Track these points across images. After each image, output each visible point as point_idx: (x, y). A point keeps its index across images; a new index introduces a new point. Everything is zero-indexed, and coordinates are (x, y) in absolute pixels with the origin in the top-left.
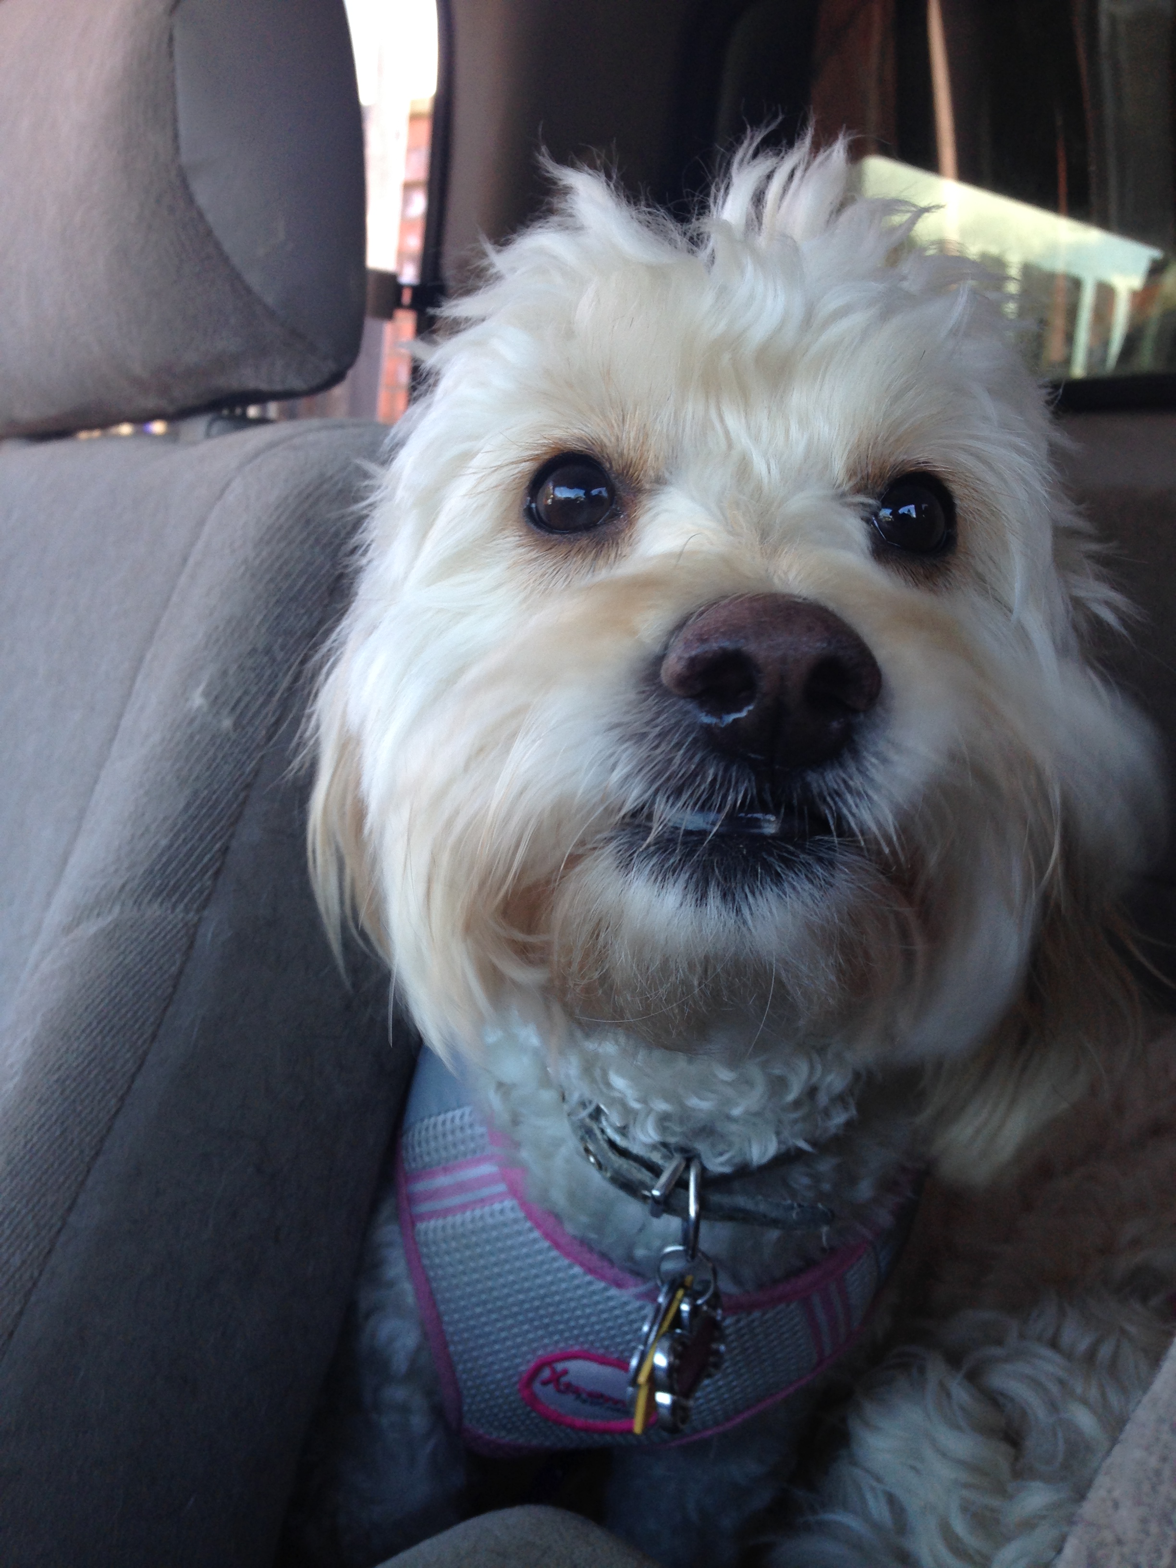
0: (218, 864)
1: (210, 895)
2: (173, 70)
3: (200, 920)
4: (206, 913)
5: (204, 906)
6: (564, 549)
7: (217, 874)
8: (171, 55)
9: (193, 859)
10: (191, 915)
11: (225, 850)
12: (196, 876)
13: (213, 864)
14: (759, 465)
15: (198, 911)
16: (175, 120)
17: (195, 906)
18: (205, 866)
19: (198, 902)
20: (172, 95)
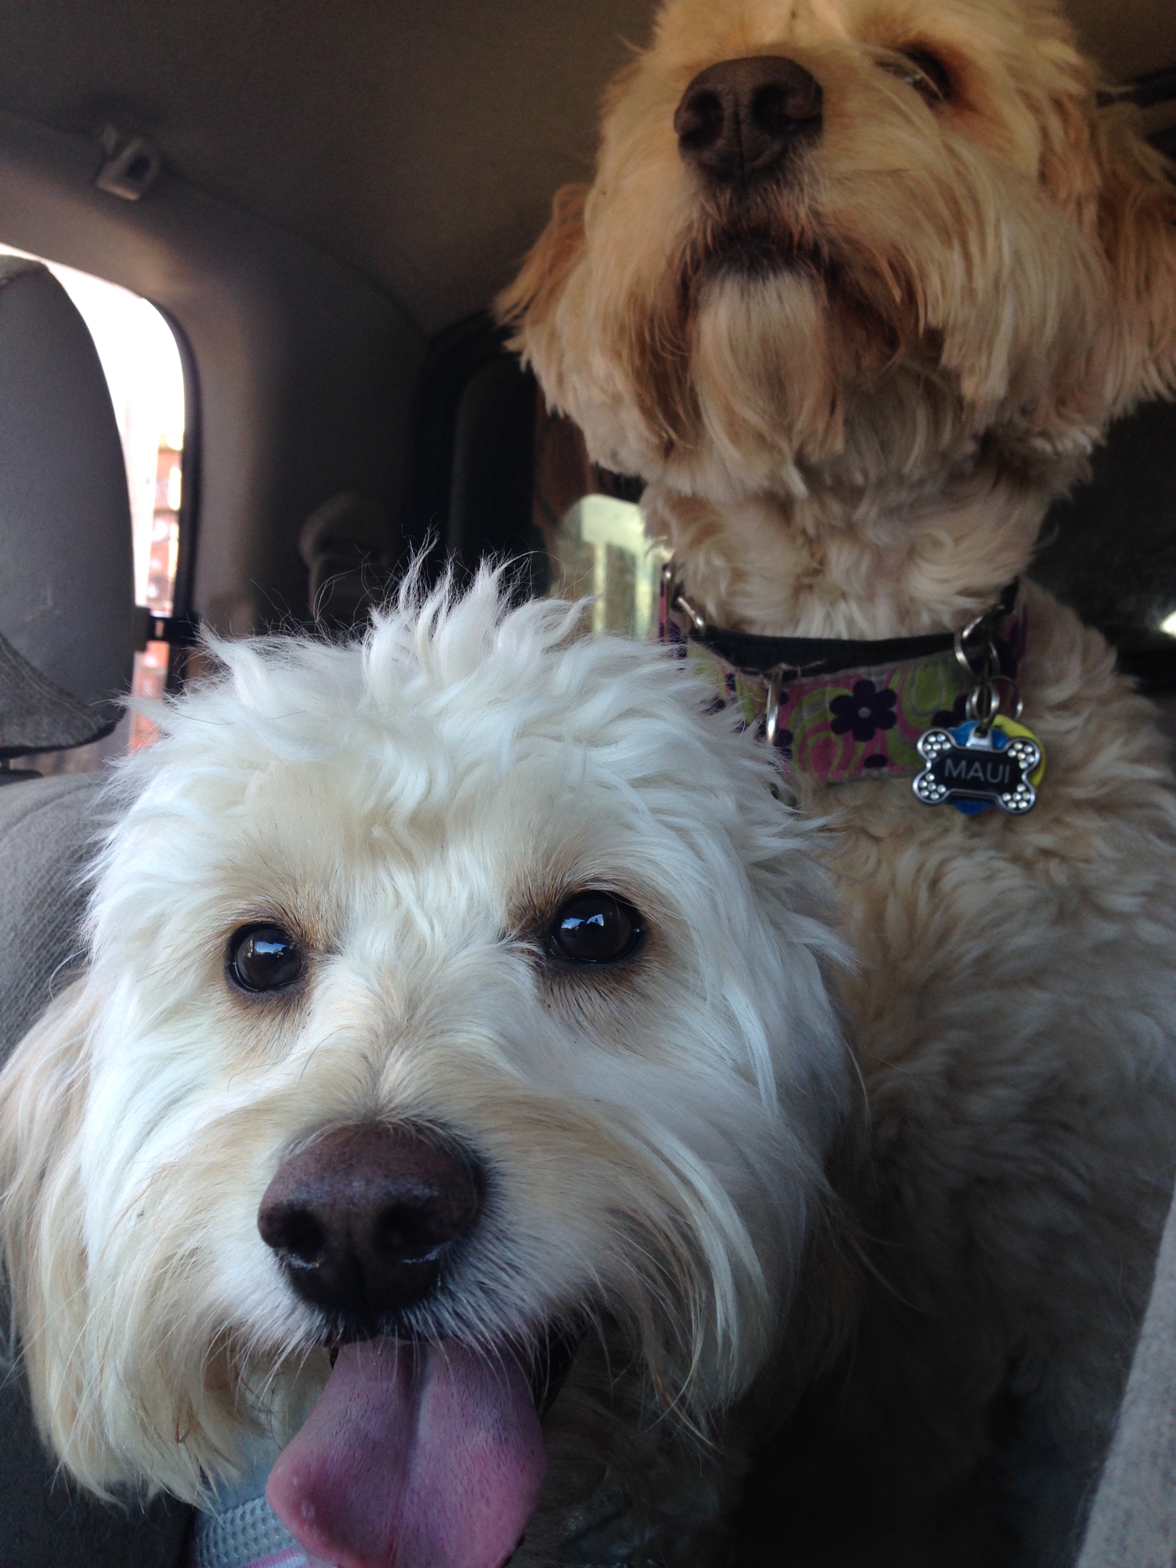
6: (257, 1009)
14: (422, 924)
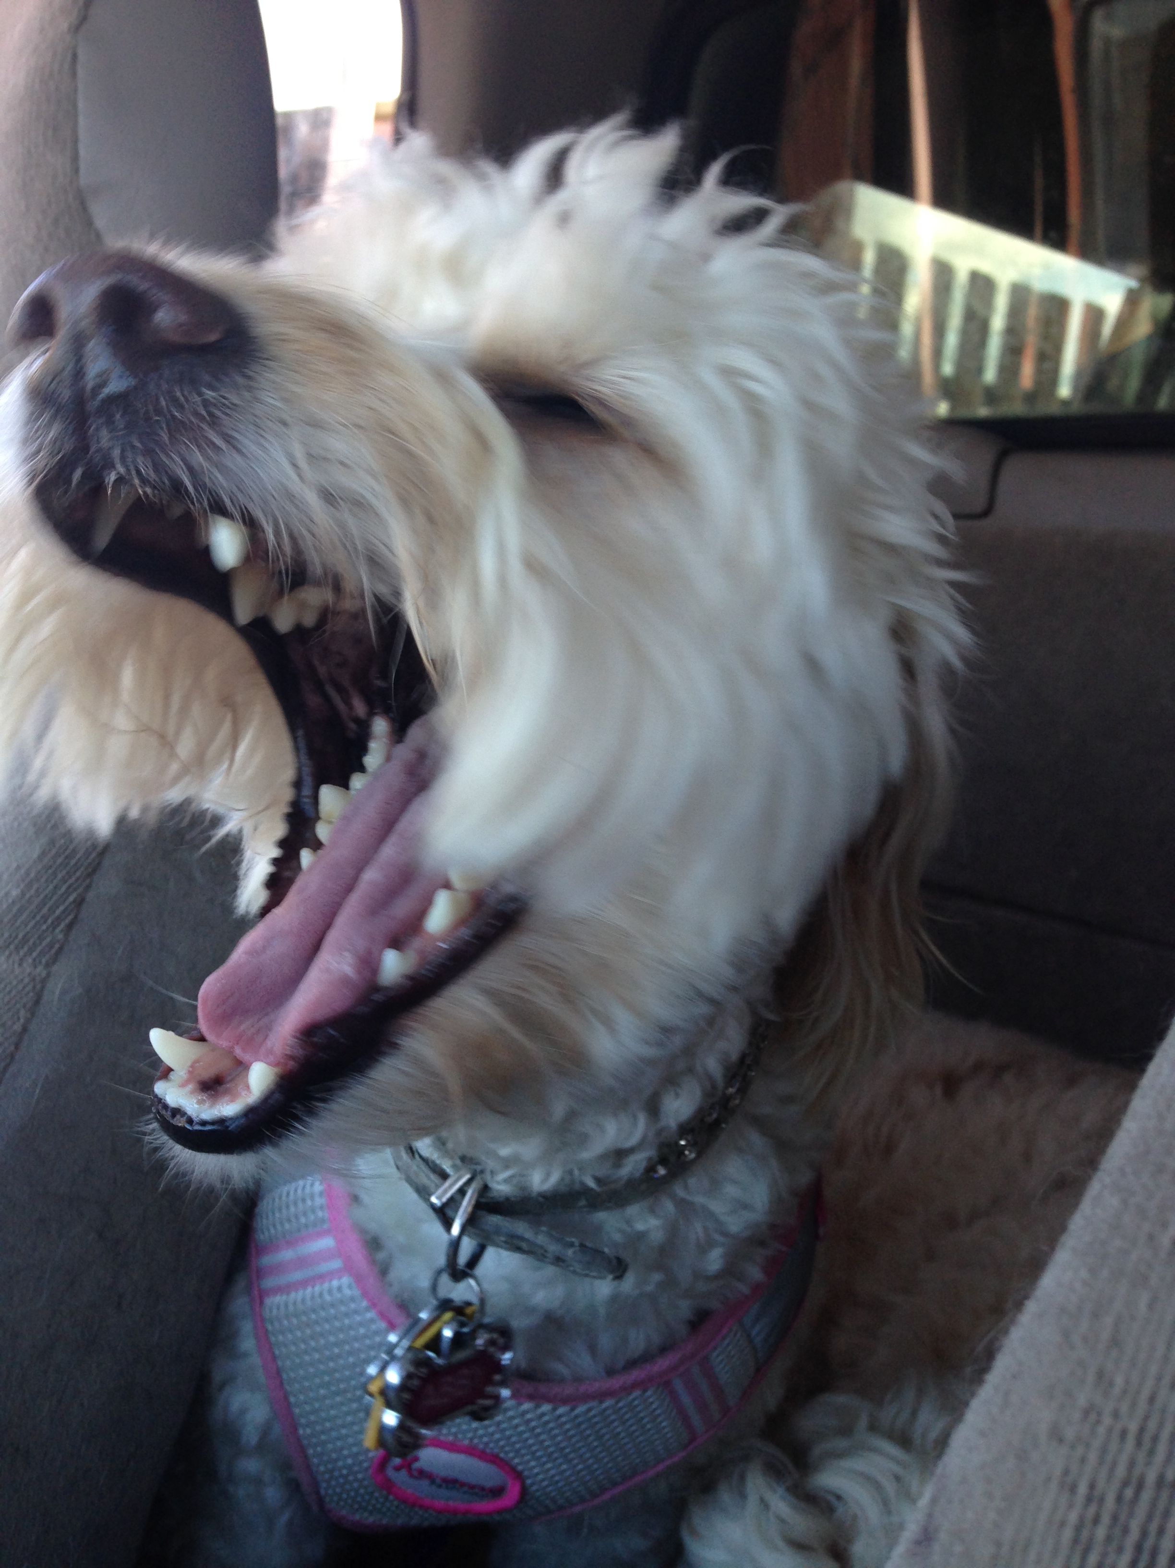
0: (70, 917)
1: (61, 949)
2: (75, 90)
3: (48, 975)
4: (55, 968)
5: (55, 960)
7: (70, 926)
8: (74, 74)
9: (45, 910)
10: (40, 969)
11: (80, 902)
12: (47, 928)
13: (66, 917)
15: (47, 965)
16: (76, 141)
17: (44, 961)
18: (58, 918)
19: (47, 957)
20: (73, 114)
